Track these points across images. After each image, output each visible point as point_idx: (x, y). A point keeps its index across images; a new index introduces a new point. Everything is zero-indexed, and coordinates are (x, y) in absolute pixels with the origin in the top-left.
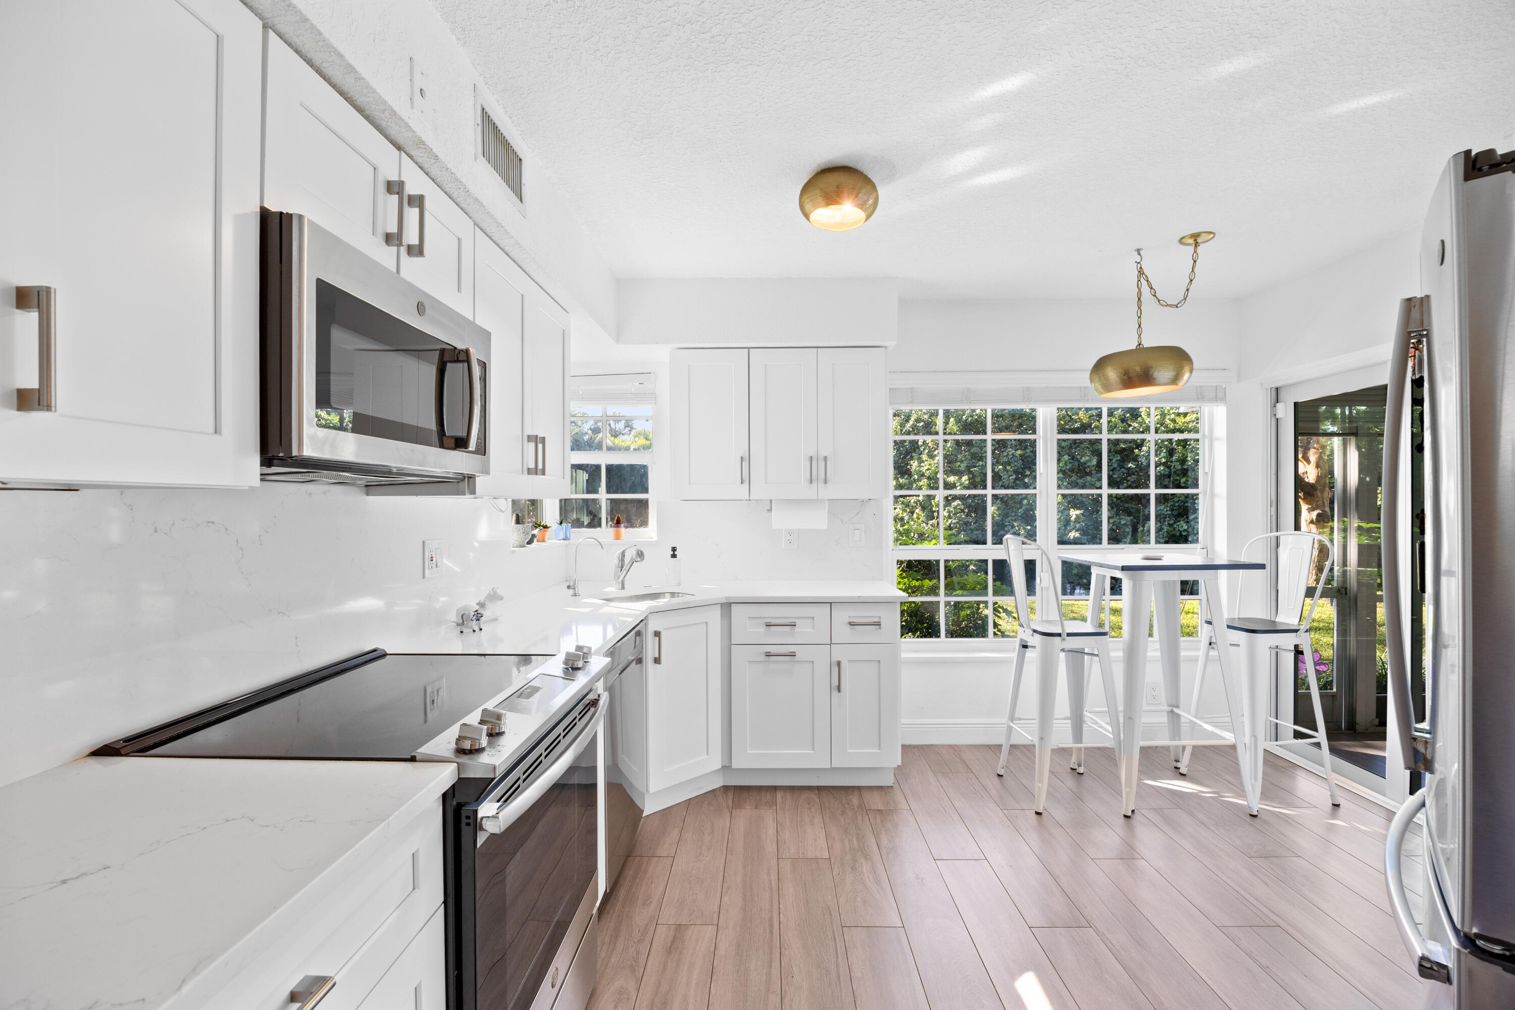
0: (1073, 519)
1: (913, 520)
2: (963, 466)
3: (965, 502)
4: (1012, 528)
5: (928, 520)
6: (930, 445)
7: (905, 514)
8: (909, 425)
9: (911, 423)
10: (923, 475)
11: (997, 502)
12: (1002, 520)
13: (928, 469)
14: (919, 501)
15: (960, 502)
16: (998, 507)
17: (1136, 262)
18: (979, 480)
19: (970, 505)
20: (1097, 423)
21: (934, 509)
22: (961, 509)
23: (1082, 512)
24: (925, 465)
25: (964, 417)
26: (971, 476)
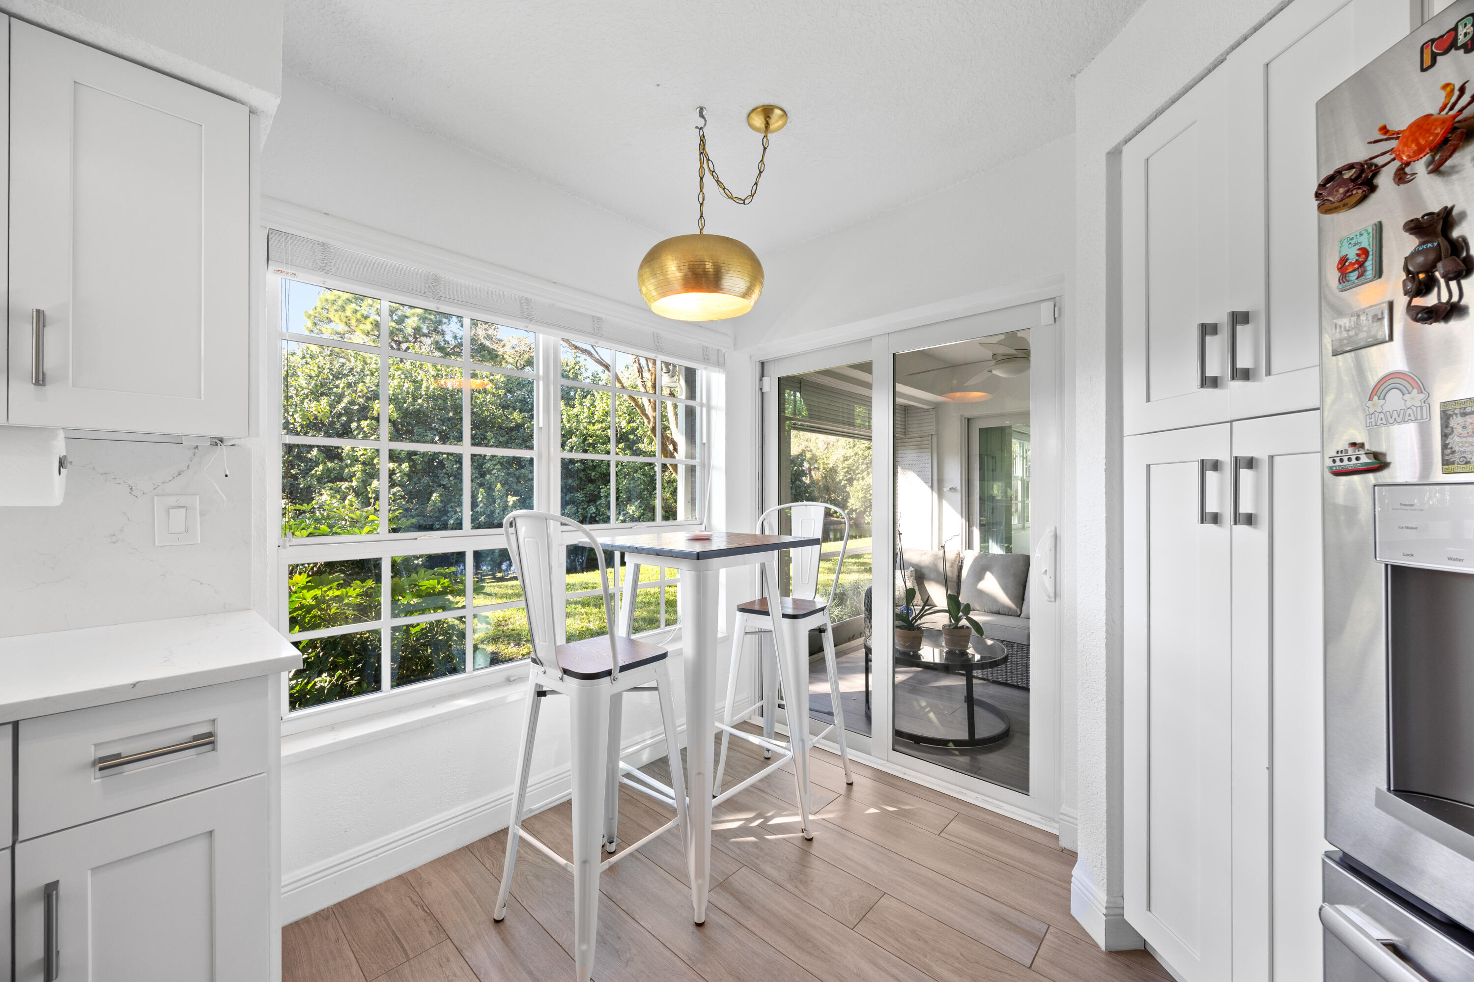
0: (510, 504)
1: (344, 507)
3: (405, 489)
4: (455, 514)
5: (362, 507)
6: (365, 429)
7: (334, 501)
8: (340, 407)
9: (343, 405)
10: (357, 460)
11: (439, 490)
12: (444, 507)
13: (363, 454)
14: (352, 487)
15: (400, 489)
16: (441, 494)
17: (697, 127)
18: (421, 468)
19: (411, 491)
20: (529, 424)
21: (370, 495)
22: (401, 496)
23: (518, 498)
24: (360, 450)
25: (405, 405)
26: (411, 463)
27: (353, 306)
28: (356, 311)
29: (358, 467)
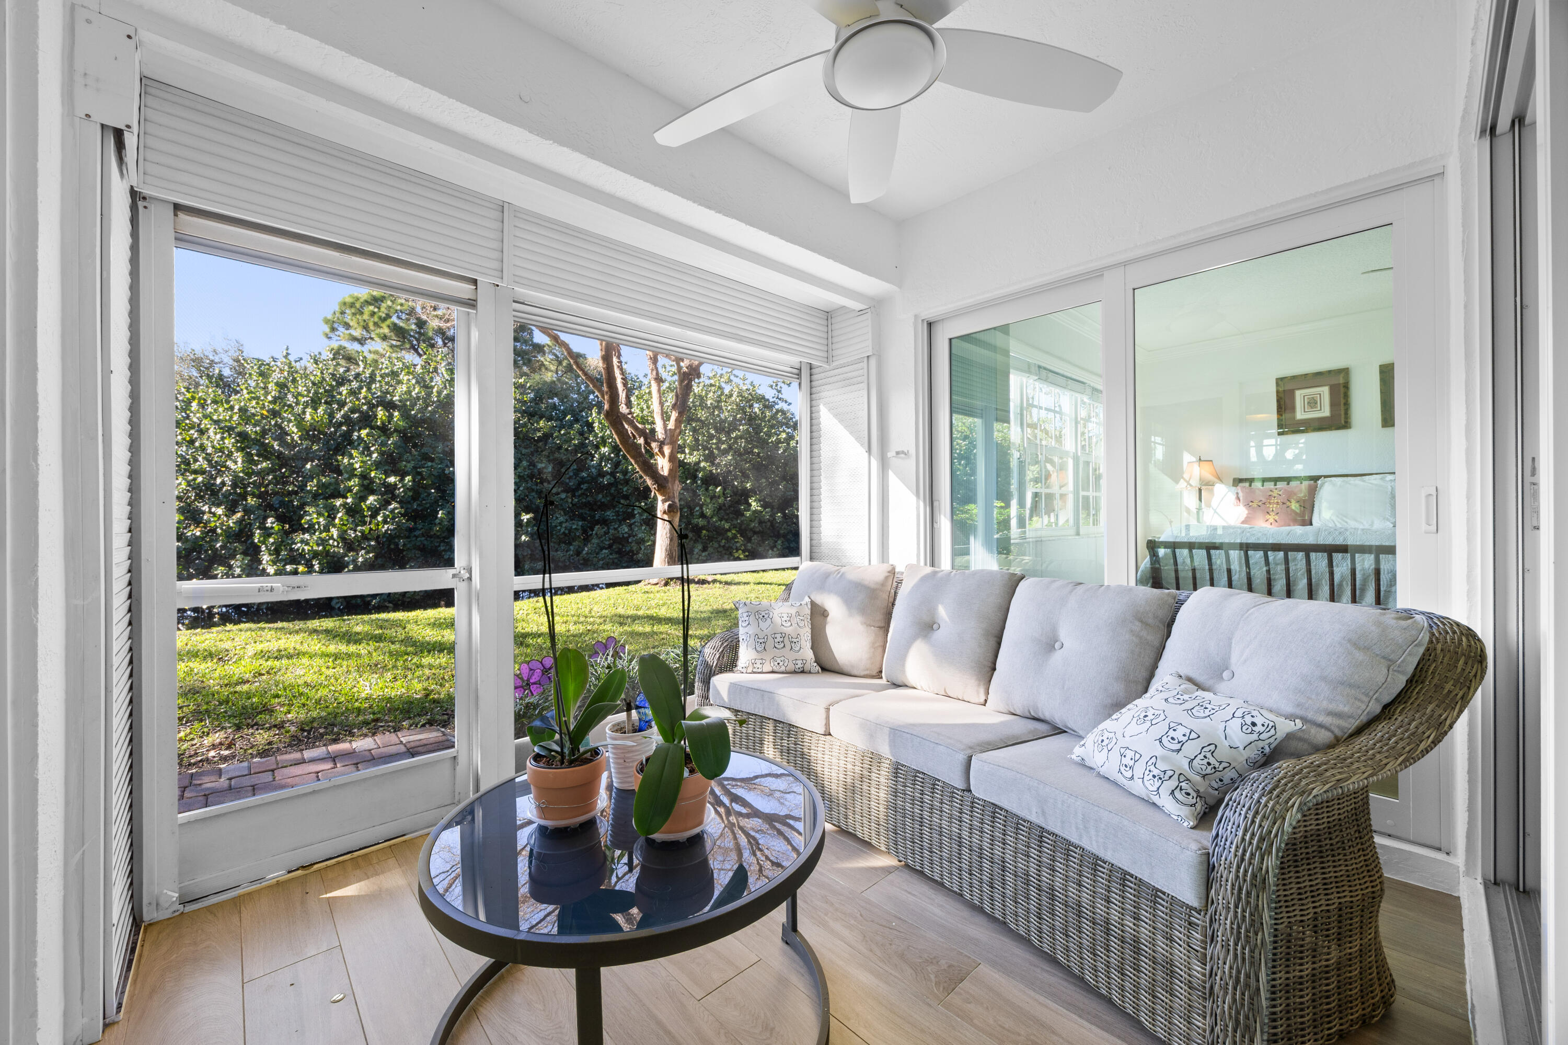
2: (410, 466)
25: (413, 412)
27: (371, 308)
28: (373, 314)
29: (354, 483)
